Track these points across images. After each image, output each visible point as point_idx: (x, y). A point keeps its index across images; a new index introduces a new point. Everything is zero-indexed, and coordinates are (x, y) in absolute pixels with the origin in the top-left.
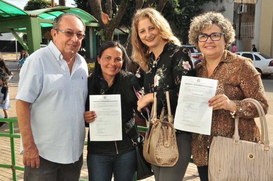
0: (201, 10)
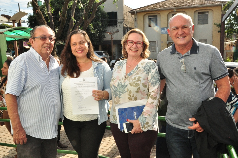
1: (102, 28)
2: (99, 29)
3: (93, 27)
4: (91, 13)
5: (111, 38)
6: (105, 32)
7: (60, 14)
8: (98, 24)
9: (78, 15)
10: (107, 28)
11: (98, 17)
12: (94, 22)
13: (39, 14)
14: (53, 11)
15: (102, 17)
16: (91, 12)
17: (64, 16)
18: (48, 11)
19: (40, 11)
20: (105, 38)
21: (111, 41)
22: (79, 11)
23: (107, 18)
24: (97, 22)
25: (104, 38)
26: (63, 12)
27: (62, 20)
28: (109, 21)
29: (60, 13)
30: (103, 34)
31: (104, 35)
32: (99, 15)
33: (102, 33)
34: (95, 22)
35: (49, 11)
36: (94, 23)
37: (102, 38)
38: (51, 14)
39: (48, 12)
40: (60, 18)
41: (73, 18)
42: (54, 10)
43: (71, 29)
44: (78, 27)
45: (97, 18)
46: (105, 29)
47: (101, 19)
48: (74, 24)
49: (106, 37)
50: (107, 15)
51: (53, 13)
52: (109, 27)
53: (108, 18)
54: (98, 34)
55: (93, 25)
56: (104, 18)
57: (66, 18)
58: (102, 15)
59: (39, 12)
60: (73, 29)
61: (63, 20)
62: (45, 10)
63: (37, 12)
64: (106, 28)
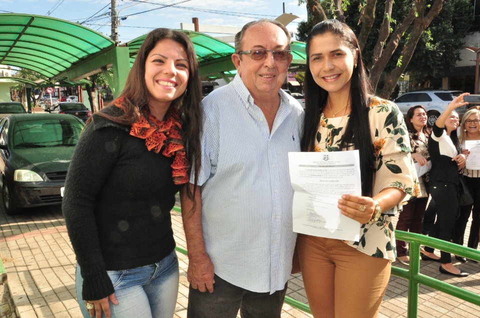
0: (463, 44)
1: (454, 38)
2: (447, 41)
3: (432, 36)
4: (429, 6)
5: (476, 59)
6: (461, 46)
7: (362, 9)
8: (444, 29)
9: (399, 12)
10: (467, 37)
11: (447, 13)
12: (435, 26)
13: (318, 13)
14: (347, 6)
15: (455, 12)
16: (428, 4)
17: (369, 12)
18: (337, 7)
19: (321, 8)
20: (460, 60)
21: (474, 67)
22: (402, 4)
23: (469, 13)
24: (441, 24)
25: (457, 62)
26: (368, 5)
27: (364, 21)
28: (474, 19)
29: (363, 6)
30: (454, 53)
31: (458, 55)
32: (450, 7)
33: (452, 49)
34: (437, 25)
35: (339, 8)
36: (434, 28)
37: (451, 60)
38: (342, 13)
39: (336, 9)
40: (362, 16)
41: (389, 16)
42: (349, 4)
43: (383, 41)
44: (398, 36)
45: (442, 17)
46: (462, 40)
47: (454, 16)
48: (391, 29)
49: (461, 58)
50: (470, 6)
51: (346, 10)
52: (473, 33)
53: (472, 14)
54: (442, 52)
55: (432, 31)
56: (461, 13)
57: (374, 16)
58: (456, 8)
59: (318, 10)
60: (387, 42)
61: (368, 21)
62: (332, 5)
63: (315, 9)
64: (464, 37)
